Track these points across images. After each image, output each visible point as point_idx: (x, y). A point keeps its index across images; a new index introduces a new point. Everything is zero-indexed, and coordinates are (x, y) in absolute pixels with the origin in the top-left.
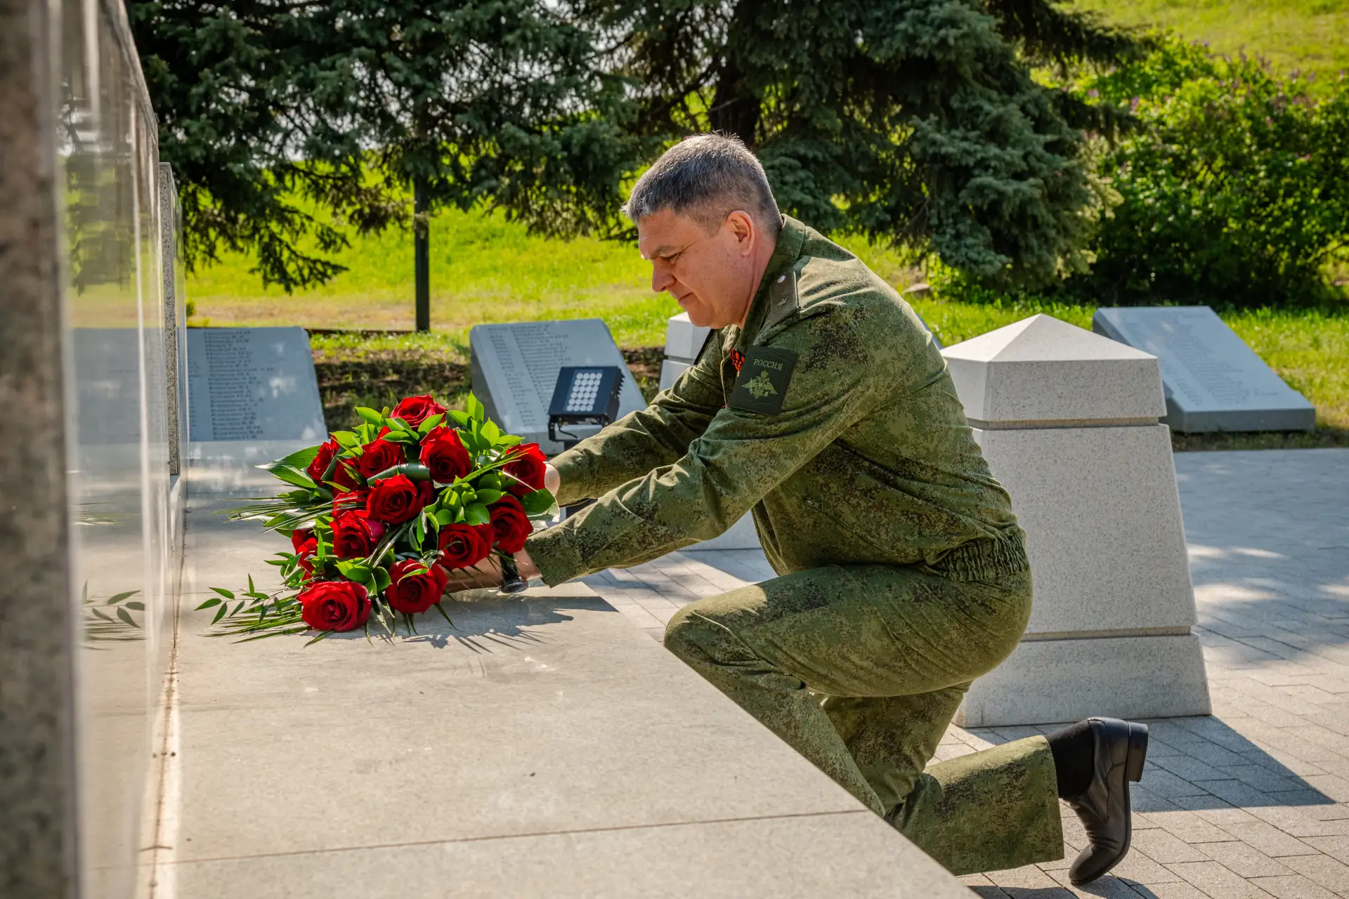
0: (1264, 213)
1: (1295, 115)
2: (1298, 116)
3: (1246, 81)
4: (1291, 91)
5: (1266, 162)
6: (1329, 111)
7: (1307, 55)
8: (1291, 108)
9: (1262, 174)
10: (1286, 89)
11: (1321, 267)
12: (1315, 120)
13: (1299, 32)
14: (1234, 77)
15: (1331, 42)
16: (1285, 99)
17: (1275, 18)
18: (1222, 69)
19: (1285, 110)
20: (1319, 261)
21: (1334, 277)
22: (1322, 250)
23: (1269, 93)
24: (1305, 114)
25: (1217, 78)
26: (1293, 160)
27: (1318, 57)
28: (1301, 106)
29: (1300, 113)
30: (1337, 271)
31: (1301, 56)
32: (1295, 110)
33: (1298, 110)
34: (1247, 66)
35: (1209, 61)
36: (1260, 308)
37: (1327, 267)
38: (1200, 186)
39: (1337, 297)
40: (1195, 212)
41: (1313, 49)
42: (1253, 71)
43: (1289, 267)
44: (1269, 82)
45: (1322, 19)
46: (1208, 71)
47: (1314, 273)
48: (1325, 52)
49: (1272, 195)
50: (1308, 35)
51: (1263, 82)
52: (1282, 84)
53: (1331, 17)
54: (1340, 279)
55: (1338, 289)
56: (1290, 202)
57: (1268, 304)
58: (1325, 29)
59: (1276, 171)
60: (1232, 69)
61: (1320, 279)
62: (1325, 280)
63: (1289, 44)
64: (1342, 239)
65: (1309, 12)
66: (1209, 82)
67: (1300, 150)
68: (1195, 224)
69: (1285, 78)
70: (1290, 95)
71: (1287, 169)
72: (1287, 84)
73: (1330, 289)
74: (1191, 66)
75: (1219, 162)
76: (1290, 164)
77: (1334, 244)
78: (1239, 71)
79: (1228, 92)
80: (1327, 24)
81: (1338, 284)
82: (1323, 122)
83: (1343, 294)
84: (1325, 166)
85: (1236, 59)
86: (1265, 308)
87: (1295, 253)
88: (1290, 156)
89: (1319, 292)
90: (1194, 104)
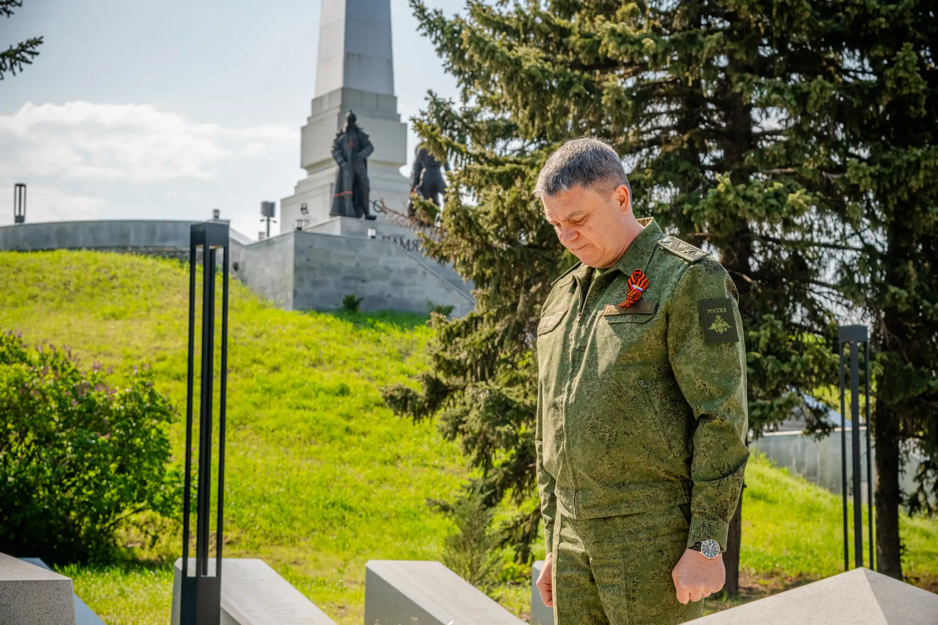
0: (69, 483)
1: (97, 400)
2: (99, 401)
3: (55, 368)
4: (93, 380)
5: (71, 439)
6: (124, 399)
7: (100, 353)
8: (93, 394)
9: (69, 449)
10: (89, 378)
11: (117, 531)
12: (115, 406)
13: (93, 333)
14: (44, 363)
15: (120, 343)
16: (88, 386)
17: (72, 319)
18: (35, 357)
19: (88, 395)
20: (116, 524)
21: (126, 540)
22: (117, 517)
23: (75, 380)
24: (105, 400)
25: (30, 364)
26: (96, 438)
27: (110, 355)
28: (102, 393)
29: (102, 399)
30: (128, 535)
31: (95, 353)
32: (98, 396)
33: (99, 396)
34: (56, 356)
35: (24, 350)
36: (68, 565)
37: (121, 531)
38: (14, 455)
39: (129, 557)
40: (10, 479)
41: (104, 348)
42: (61, 360)
43: (89, 531)
44: (75, 370)
45: (111, 325)
46: (22, 359)
47: (111, 536)
48: (115, 351)
49: (75, 467)
50: (102, 336)
51: (69, 370)
52: (86, 373)
53: (118, 323)
54: (132, 542)
55: (130, 550)
56: (92, 474)
57: (74, 562)
58: (114, 332)
59: (81, 446)
60: (43, 359)
61: (114, 542)
62: (119, 543)
63: (85, 342)
64: (134, 508)
65: (101, 317)
66: (24, 367)
67: (103, 429)
68: (10, 489)
69: (87, 369)
70: (92, 383)
71: (91, 446)
72: (90, 373)
73: (123, 550)
74: (7, 353)
75: (31, 436)
76: (94, 441)
77: (126, 512)
78: (50, 358)
79: (38, 376)
80: (116, 329)
81: (130, 546)
82: (122, 408)
83: (133, 555)
84: (122, 445)
85: (47, 350)
86: (72, 566)
87: (95, 520)
88: (93, 434)
89: (114, 552)
90: (10, 385)
